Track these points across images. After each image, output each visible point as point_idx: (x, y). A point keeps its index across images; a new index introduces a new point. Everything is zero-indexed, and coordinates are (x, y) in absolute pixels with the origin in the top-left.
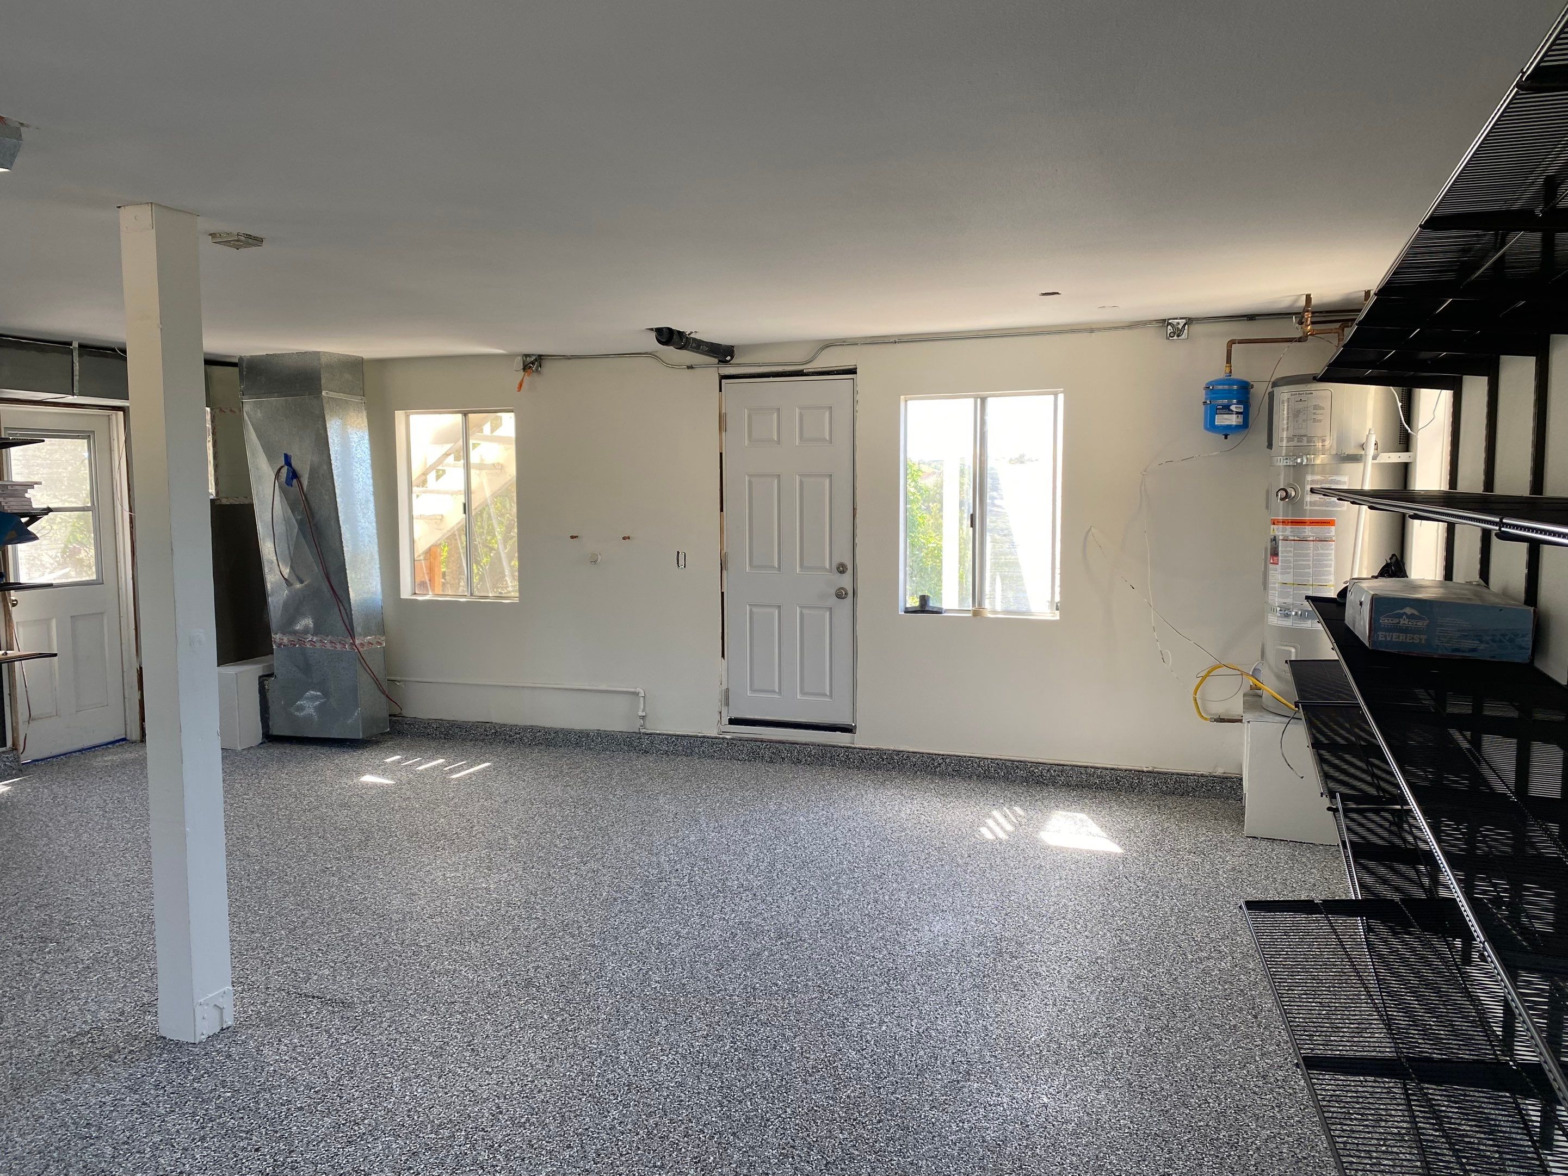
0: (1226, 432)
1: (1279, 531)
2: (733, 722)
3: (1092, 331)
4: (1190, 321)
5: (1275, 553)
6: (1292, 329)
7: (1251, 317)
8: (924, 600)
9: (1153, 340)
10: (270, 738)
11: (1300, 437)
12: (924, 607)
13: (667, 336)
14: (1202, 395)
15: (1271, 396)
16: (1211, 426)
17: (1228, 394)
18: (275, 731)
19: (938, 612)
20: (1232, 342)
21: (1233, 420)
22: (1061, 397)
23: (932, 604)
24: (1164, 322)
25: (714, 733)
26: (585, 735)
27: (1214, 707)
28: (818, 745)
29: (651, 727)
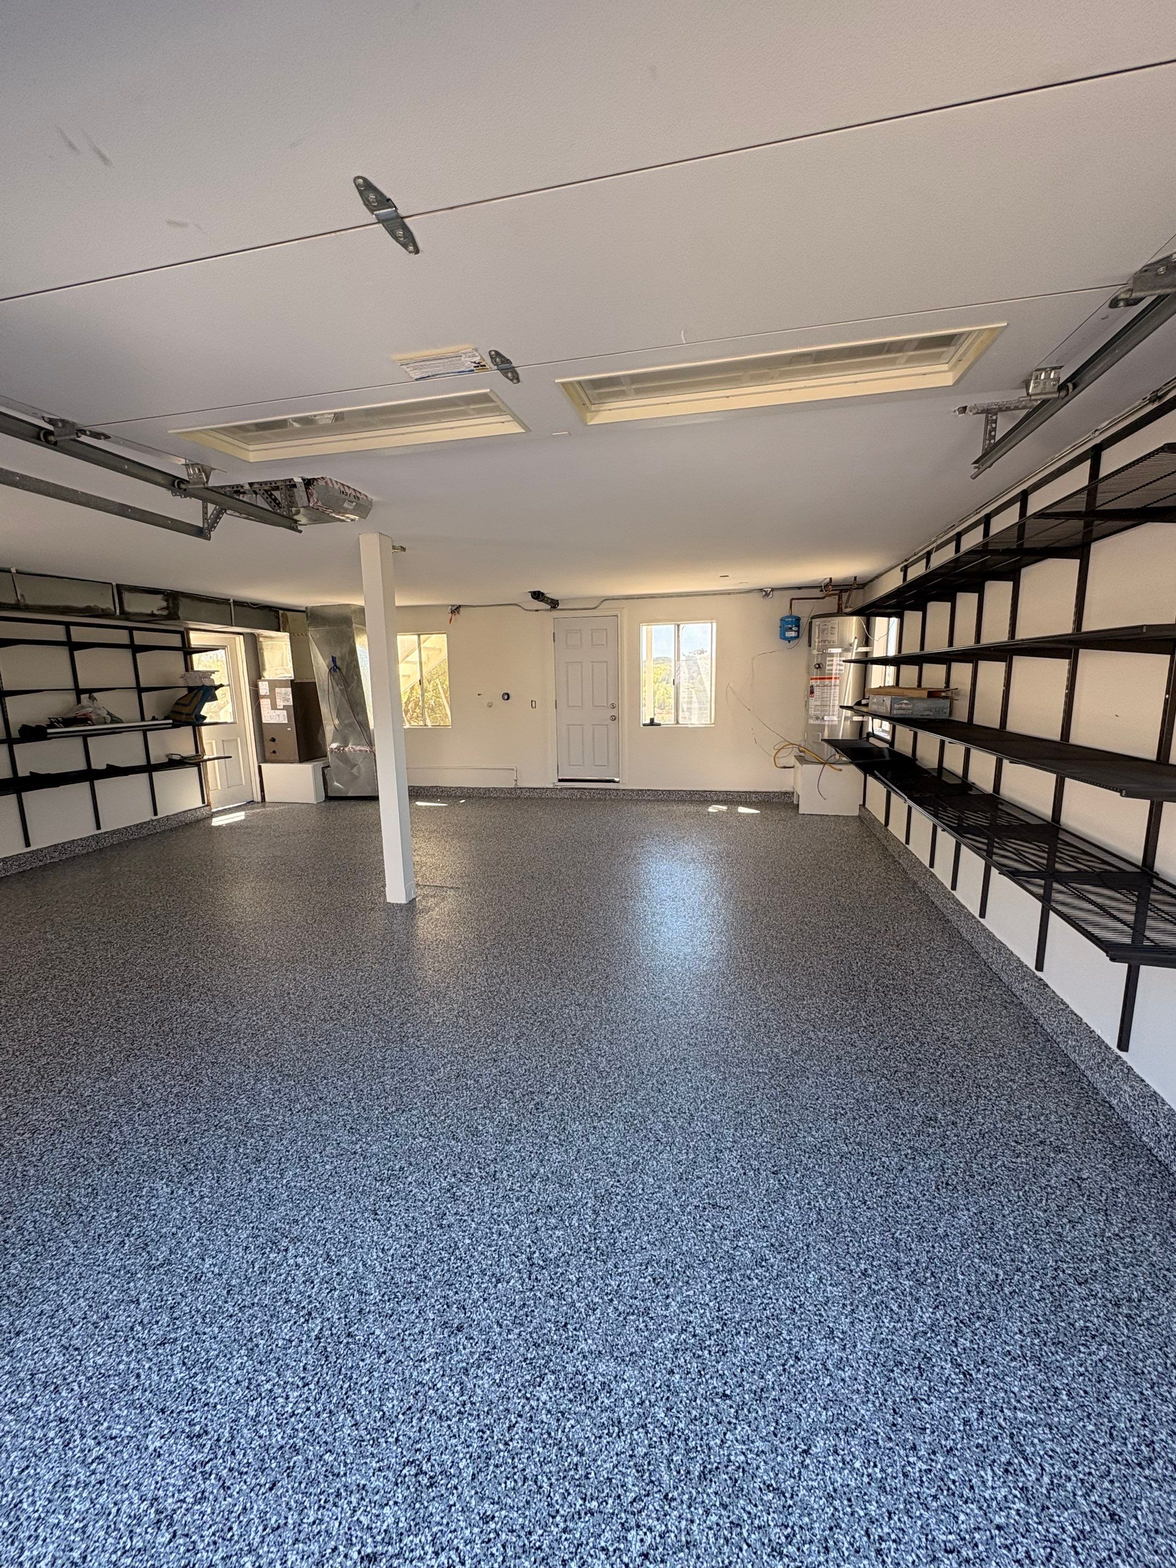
0: (789, 640)
1: (813, 682)
2: (560, 780)
3: (729, 594)
4: (773, 590)
5: (812, 692)
6: (817, 593)
7: (800, 588)
8: (652, 720)
9: (757, 597)
10: (329, 798)
11: (825, 641)
12: (652, 723)
13: (537, 595)
14: (778, 623)
15: (811, 623)
16: (783, 637)
17: (791, 623)
18: (330, 794)
19: (659, 725)
20: (792, 599)
21: (793, 634)
22: (714, 624)
23: (656, 721)
24: (761, 590)
25: (551, 786)
26: (489, 789)
27: (782, 762)
28: (602, 789)
29: (520, 785)
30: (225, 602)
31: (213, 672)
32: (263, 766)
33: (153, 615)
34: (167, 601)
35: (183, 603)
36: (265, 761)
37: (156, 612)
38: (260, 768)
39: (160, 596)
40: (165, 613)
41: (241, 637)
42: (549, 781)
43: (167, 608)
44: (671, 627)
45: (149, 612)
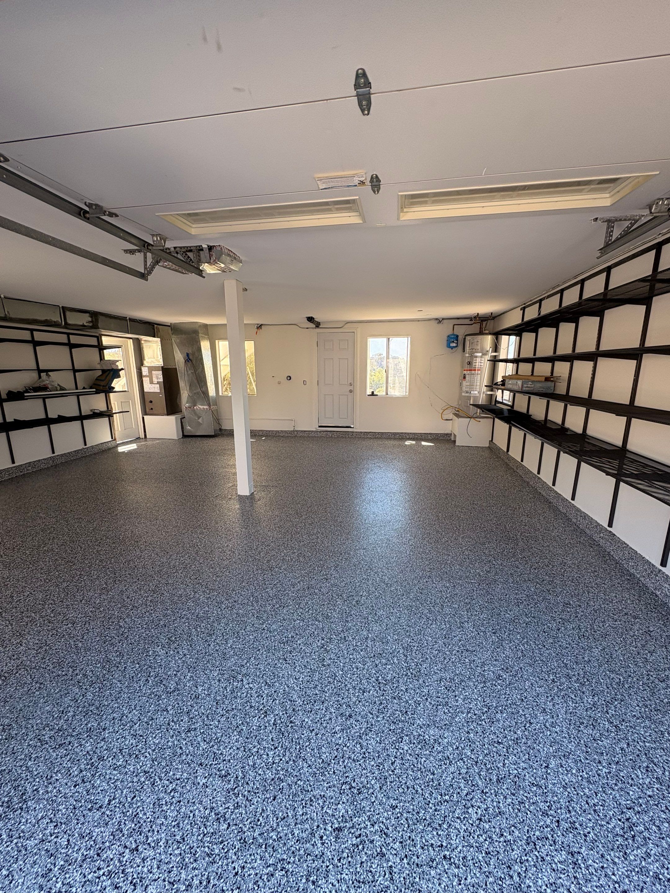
0: (452, 348)
1: (465, 372)
2: (320, 427)
3: (419, 321)
4: (443, 319)
5: (464, 378)
6: (468, 322)
7: (458, 319)
8: (373, 392)
9: (434, 323)
10: (184, 436)
11: (473, 349)
12: (373, 394)
13: (310, 319)
14: (446, 338)
15: (465, 339)
16: (449, 346)
17: (453, 338)
19: (377, 395)
20: (454, 325)
21: (454, 345)
22: (409, 338)
23: (375, 393)
24: (437, 319)
25: (315, 430)
26: (278, 431)
27: (445, 417)
28: (344, 432)
29: (296, 429)
30: (124, 319)
31: (118, 361)
32: (145, 417)
33: (83, 326)
34: (91, 317)
35: (101, 318)
36: (146, 414)
37: (86, 324)
38: (143, 418)
39: (88, 314)
40: (91, 324)
41: (131, 340)
42: (313, 426)
43: (92, 322)
44: (385, 340)
45: (81, 324)
